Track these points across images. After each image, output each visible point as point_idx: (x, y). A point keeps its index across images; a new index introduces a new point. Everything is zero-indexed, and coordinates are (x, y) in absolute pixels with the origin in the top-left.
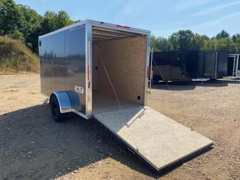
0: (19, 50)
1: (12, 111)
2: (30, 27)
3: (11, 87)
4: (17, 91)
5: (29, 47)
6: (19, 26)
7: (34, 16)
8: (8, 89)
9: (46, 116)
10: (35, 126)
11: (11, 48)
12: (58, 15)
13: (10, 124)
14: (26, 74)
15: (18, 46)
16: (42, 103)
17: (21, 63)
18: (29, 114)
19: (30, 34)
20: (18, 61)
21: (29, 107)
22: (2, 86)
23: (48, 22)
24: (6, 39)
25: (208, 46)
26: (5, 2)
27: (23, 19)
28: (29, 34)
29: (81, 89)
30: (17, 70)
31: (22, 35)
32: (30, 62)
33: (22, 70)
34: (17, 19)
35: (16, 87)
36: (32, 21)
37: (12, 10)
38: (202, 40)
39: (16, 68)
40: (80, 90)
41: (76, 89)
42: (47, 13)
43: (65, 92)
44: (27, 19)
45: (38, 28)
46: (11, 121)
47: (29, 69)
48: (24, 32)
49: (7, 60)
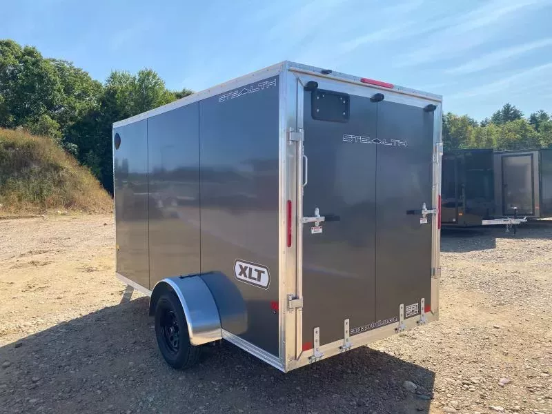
0: (48, 160)
1: (37, 331)
2: (74, 109)
3: (31, 252)
4: (46, 264)
5: (72, 153)
6: (50, 106)
7: (82, 84)
8: (23, 258)
9: (138, 348)
10: (111, 387)
11: (31, 155)
12: (139, 80)
13: (34, 382)
14: (64, 214)
15: (47, 150)
16: (117, 301)
17: (53, 188)
18: (87, 339)
19: (73, 123)
20: (46, 186)
21: (84, 314)
22: (8, 250)
23: (116, 96)
24: (21, 135)
25: (478, 139)
26: (20, 54)
27: (59, 91)
28: (71, 123)
29: (260, 273)
30: (43, 205)
31: (57, 125)
32: (75, 186)
33: (55, 205)
34: (47, 91)
35: (44, 252)
36: (79, 95)
37: (36, 71)
38: (463, 127)
39: (41, 201)
40: (255, 275)
41: (238, 270)
42: (113, 76)
43: (200, 275)
44: (68, 90)
45: (91, 110)
46: (37, 367)
47: (70, 204)
48: (61, 120)
49: (20, 183)
